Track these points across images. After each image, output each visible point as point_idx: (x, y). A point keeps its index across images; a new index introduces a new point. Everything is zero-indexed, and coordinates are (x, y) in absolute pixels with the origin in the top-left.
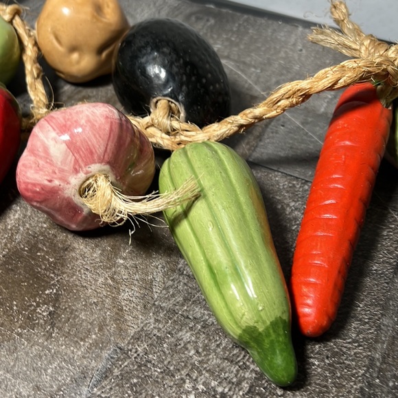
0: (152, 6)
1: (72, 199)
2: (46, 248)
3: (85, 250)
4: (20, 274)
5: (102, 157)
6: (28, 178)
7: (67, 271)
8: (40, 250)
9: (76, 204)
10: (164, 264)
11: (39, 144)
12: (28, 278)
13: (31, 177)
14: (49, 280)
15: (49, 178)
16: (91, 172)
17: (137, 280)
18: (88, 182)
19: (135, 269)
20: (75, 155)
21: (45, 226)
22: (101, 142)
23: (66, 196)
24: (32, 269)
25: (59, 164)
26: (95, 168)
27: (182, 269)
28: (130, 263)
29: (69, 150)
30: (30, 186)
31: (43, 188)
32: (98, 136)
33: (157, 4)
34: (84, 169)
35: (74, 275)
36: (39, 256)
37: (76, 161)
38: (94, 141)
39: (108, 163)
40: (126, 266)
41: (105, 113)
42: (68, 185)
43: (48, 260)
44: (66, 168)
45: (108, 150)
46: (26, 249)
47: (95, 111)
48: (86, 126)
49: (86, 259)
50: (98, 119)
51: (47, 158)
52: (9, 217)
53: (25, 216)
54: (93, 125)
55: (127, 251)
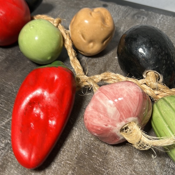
0: (114, 11)
1: (116, 133)
2: (96, 153)
3: (116, 154)
4: (87, 169)
5: (135, 114)
6: (94, 123)
7: (110, 167)
8: (93, 154)
9: (117, 135)
10: (158, 162)
11: (100, 106)
12: (91, 172)
13: (96, 122)
14: (102, 172)
15: (105, 124)
16: (128, 121)
17: (147, 172)
18: (126, 126)
19: (144, 165)
20: (121, 113)
21: (92, 139)
22: (135, 106)
23: (113, 132)
24: (92, 166)
25: (112, 117)
26: (130, 119)
27: (168, 164)
28: (141, 161)
29: (117, 111)
30: (95, 127)
31: (102, 128)
32: (133, 103)
33: (116, 10)
34: (125, 120)
35: (114, 169)
36: (94, 158)
37: (121, 116)
38: (131, 106)
39: (137, 116)
40: (139, 163)
41: (135, 90)
42: (116, 128)
43: (99, 160)
44: (115, 119)
45: (138, 110)
46: (86, 153)
47: (130, 88)
48: (127, 98)
49: (118, 159)
50: (133, 94)
51: (105, 114)
52: (73, 134)
53: (81, 133)
54: (130, 98)
55: (137, 154)
